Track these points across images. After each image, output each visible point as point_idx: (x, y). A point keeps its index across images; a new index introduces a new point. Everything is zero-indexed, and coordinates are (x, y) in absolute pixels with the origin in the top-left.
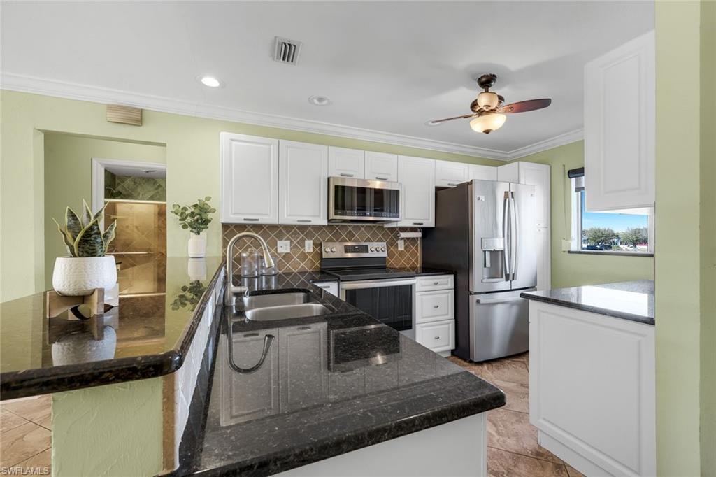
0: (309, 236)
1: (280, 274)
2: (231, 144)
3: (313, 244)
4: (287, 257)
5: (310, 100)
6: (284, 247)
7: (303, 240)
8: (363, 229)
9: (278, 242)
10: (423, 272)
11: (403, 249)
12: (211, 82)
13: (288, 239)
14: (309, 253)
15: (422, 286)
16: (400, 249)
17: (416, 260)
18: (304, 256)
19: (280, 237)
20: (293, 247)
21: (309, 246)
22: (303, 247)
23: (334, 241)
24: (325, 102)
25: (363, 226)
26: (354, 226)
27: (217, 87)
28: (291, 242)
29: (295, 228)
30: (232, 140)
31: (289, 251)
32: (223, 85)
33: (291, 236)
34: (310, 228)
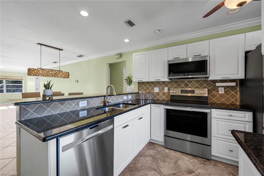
0: (166, 86)
1: (155, 100)
2: (135, 57)
3: (168, 89)
4: (158, 94)
5: (155, 32)
6: (156, 90)
7: (164, 87)
8: (193, 82)
9: (155, 88)
10: (241, 108)
11: (223, 92)
12: (127, 41)
13: (158, 87)
14: (166, 93)
15: (218, 115)
16: (220, 92)
17: (236, 100)
18: (164, 94)
19: (155, 86)
20: (160, 90)
21: (166, 90)
22: (164, 90)
23: (178, 88)
24: (161, 31)
25: (193, 81)
26: (188, 81)
27: (129, 42)
28: (159, 88)
29: (161, 83)
30: (135, 56)
31: (158, 92)
32: (130, 41)
33: (159, 86)
34: (167, 83)
